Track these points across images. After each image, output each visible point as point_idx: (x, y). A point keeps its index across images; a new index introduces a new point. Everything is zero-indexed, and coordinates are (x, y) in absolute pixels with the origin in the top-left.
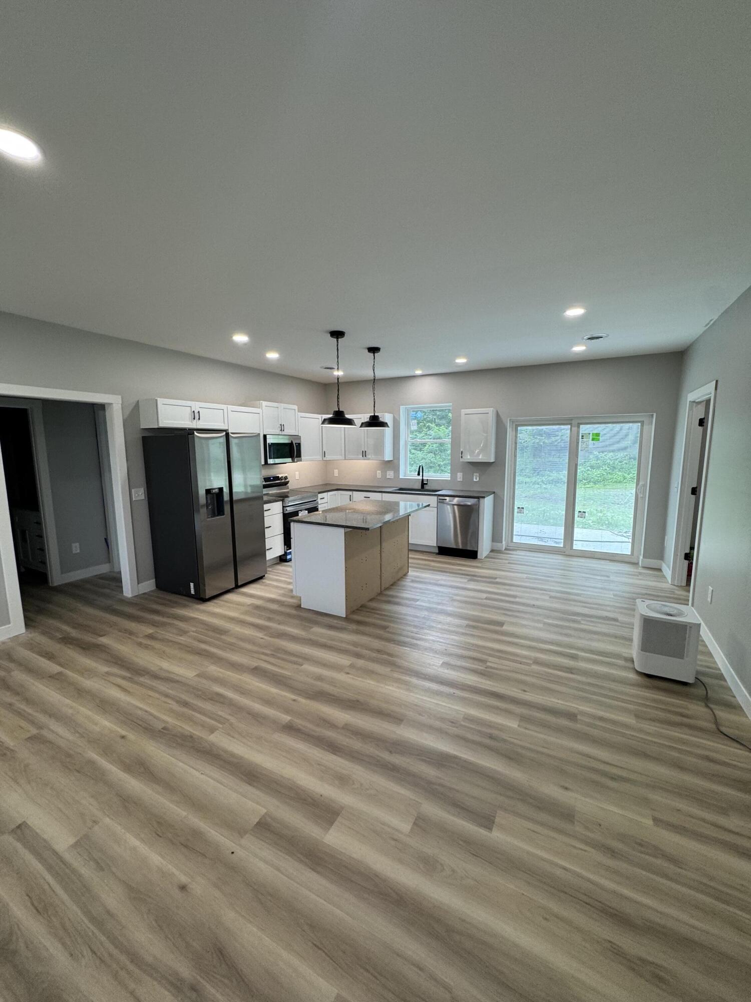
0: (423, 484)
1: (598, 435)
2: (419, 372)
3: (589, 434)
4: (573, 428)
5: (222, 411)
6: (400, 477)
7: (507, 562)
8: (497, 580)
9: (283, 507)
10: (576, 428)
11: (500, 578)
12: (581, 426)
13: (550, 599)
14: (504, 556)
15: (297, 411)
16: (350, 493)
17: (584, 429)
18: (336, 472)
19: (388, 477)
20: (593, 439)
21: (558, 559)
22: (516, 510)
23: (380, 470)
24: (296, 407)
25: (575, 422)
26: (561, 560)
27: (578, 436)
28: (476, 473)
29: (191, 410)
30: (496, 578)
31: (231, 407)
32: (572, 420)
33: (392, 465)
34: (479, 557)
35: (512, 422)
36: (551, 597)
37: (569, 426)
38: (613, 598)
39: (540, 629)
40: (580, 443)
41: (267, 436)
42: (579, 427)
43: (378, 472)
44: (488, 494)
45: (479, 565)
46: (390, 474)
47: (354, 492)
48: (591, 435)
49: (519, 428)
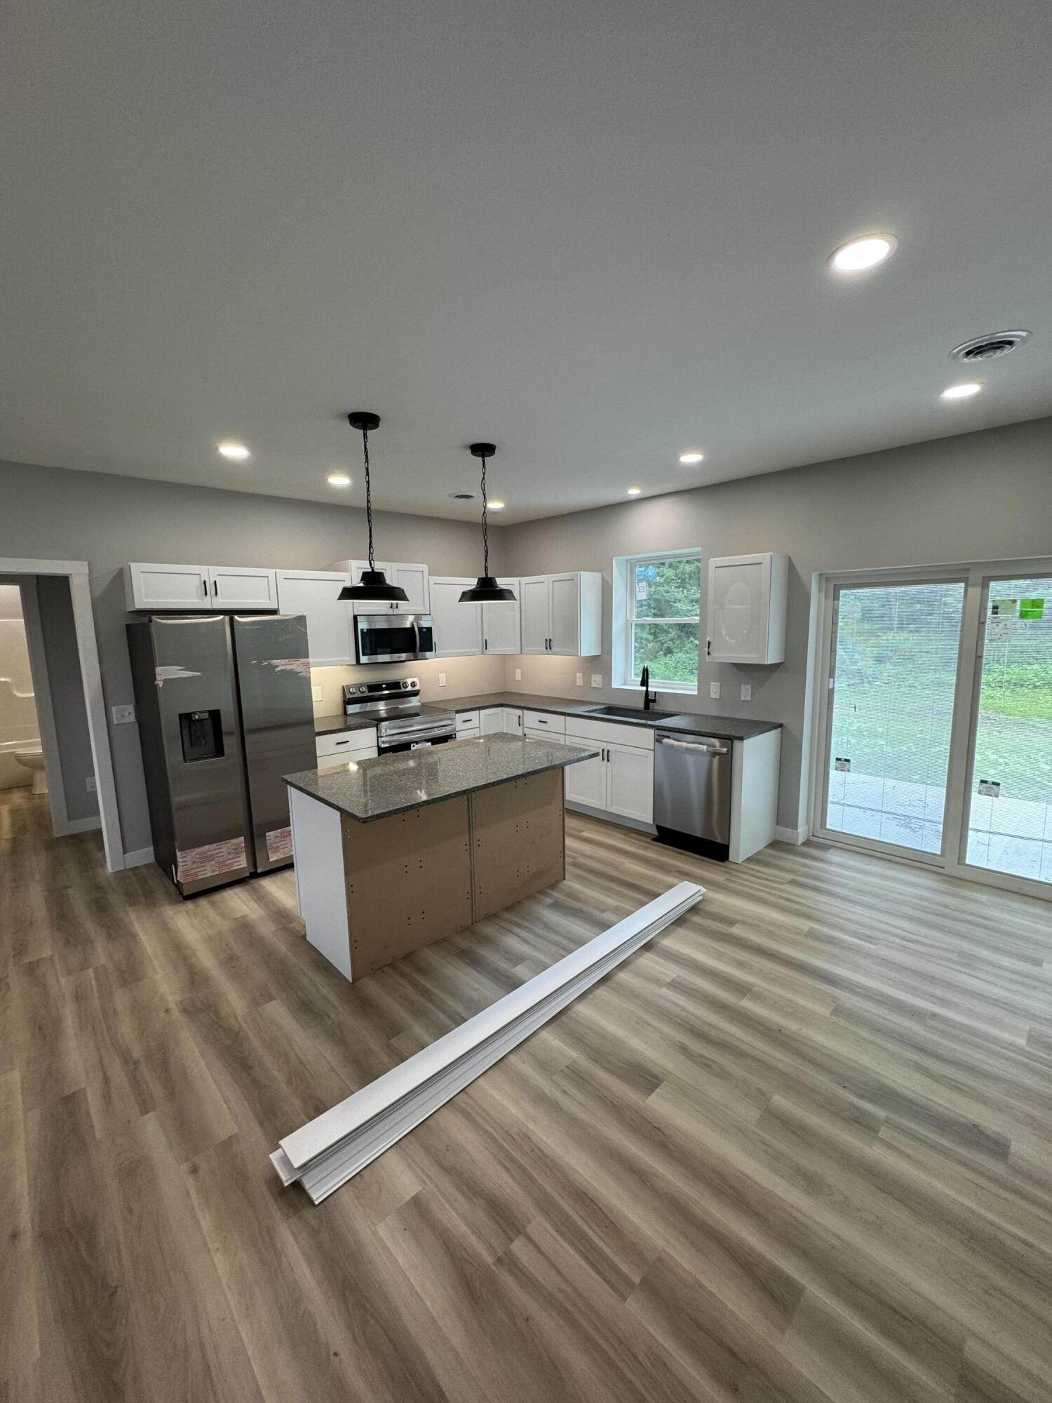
0: (649, 700)
1: (1038, 604)
2: (634, 492)
3: (1014, 601)
4: (970, 590)
5: (266, 579)
6: (613, 687)
7: (790, 877)
8: (736, 930)
9: (378, 737)
10: (978, 590)
11: (744, 923)
12: (992, 584)
13: (835, 1019)
14: (792, 861)
15: (426, 572)
16: (519, 712)
17: (999, 590)
18: (518, 671)
19: (594, 685)
20: (1023, 615)
21: (917, 886)
22: (833, 763)
23: (580, 673)
24: (425, 567)
25: (975, 576)
26: (926, 888)
27: (983, 607)
28: (746, 683)
29: (200, 580)
30: (732, 923)
31: (282, 573)
32: (967, 570)
33: (600, 663)
34: (731, 858)
35: (824, 578)
36: (838, 1011)
37: (963, 585)
38: (1021, 1051)
39: (739, 1131)
40: (988, 623)
41: (358, 617)
42: (985, 586)
43: (578, 674)
44: (769, 727)
45: (721, 879)
46: (597, 680)
47: (525, 711)
48: (1018, 604)
49: (842, 593)
